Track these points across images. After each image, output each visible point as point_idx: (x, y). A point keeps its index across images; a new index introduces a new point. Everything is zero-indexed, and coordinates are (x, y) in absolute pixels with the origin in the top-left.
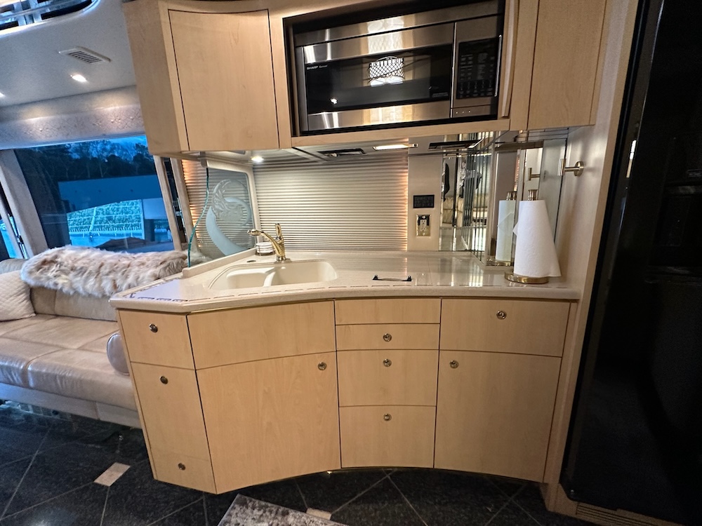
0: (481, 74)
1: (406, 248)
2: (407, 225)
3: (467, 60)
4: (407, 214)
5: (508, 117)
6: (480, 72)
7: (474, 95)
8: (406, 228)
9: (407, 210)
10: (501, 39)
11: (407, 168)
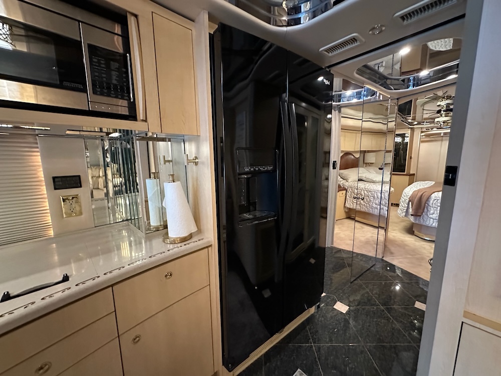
0: (116, 80)
1: (51, 233)
2: (48, 208)
3: (99, 62)
4: (46, 196)
5: (145, 121)
6: (114, 77)
7: (112, 95)
8: (48, 211)
9: (45, 192)
10: (128, 58)
11: (38, 148)
